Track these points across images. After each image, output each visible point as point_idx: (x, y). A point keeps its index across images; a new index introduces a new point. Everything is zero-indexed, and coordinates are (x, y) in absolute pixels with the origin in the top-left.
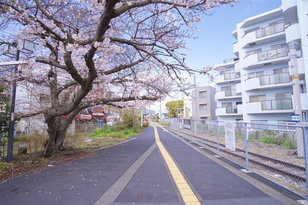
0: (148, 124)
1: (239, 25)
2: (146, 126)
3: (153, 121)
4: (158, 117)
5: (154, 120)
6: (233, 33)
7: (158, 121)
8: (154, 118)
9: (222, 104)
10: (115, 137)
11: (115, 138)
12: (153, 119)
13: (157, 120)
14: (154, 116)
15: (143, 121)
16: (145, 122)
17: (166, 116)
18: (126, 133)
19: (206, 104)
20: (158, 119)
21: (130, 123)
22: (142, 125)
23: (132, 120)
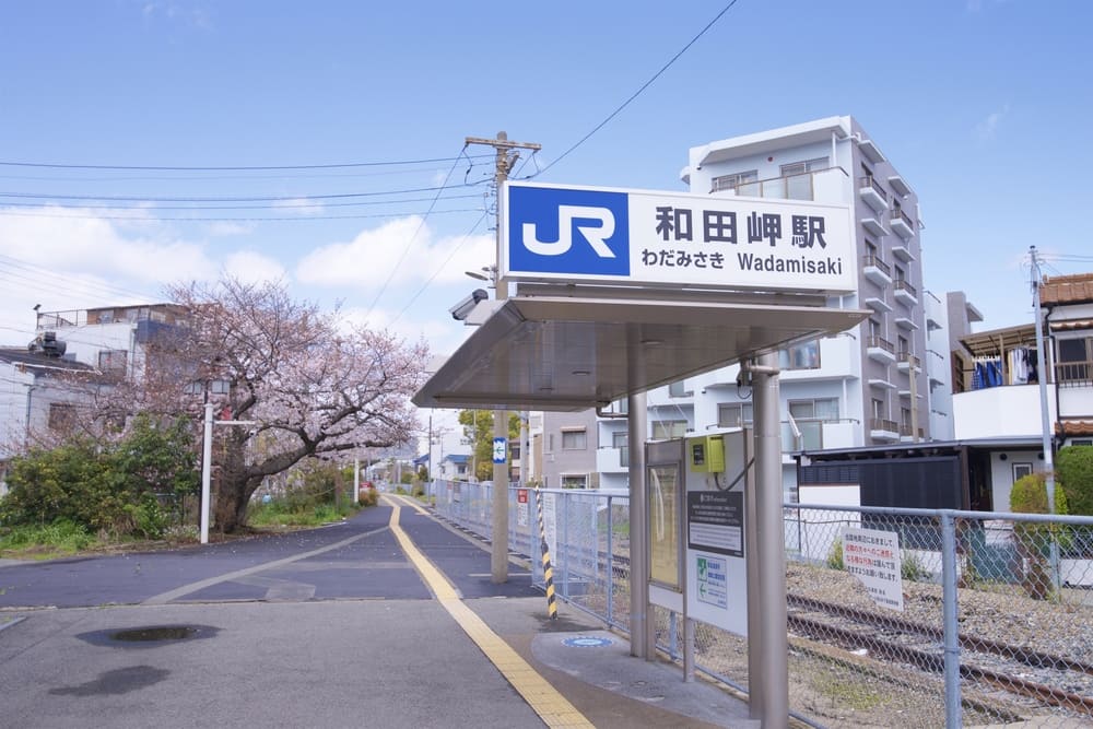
0: (374, 497)
1: (698, 153)
2: (368, 502)
3: (400, 491)
4: (424, 476)
5: (405, 486)
6: (682, 175)
7: (421, 494)
8: (407, 479)
9: (615, 435)
10: (292, 524)
11: (294, 527)
12: (402, 482)
13: (417, 489)
14: (405, 467)
15: (360, 486)
16: (366, 489)
17: (462, 470)
18: (321, 515)
19: (583, 432)
20: (421, 482)
21: (328, 491)
22: (356, 500)
23: (333, 484)
